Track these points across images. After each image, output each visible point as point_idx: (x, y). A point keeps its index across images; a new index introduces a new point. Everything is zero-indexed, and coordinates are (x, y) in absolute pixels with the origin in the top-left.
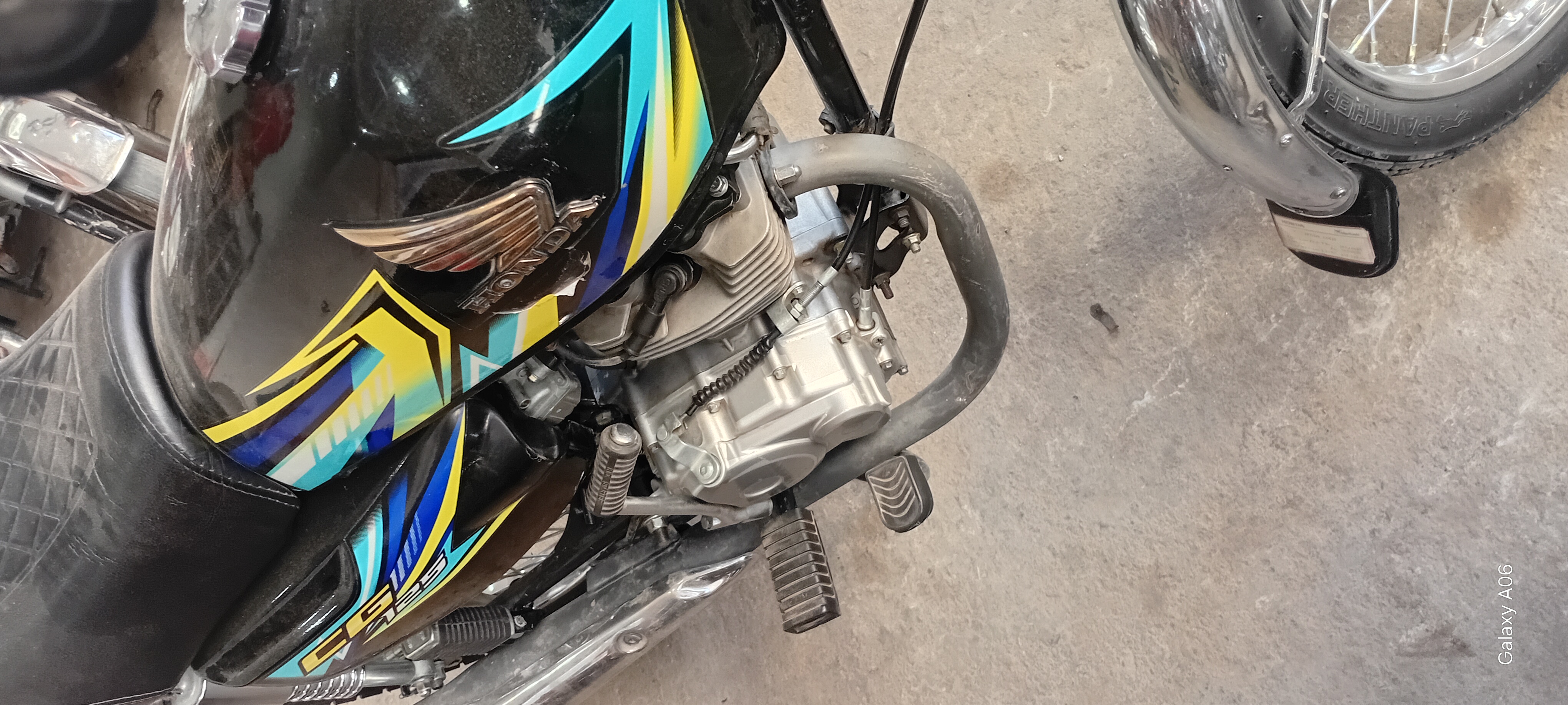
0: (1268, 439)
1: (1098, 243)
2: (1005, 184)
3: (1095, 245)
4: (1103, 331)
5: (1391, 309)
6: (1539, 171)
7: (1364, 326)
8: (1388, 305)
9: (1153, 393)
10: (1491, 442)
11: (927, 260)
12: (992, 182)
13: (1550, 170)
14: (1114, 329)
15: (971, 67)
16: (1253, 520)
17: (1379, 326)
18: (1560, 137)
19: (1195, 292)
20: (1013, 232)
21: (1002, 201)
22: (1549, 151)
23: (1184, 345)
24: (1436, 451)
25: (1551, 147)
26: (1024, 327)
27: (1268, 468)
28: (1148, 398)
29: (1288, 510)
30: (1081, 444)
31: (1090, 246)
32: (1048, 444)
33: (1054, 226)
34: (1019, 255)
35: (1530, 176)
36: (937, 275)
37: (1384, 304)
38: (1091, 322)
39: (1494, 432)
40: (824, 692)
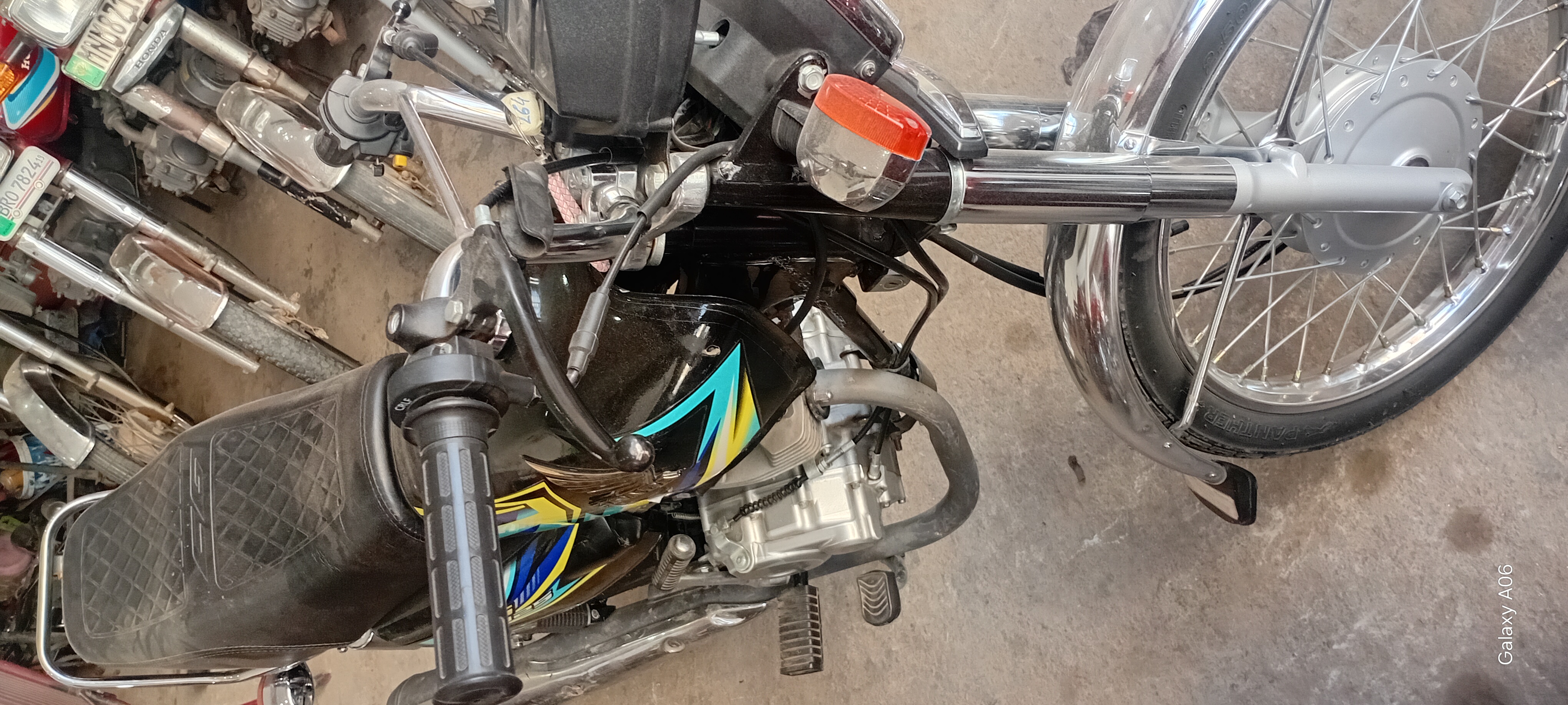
0: (1174, 596)
1: (1084, 408)
2: (1026, 340)
3: (1082, 410)
4: (1074, 478)
5: (1282, 524)
6: (1411, 451)
7: (1260, 531)
8: (1280, 520)
9: (1100, 537)
10: (1329, 644)
11: (955, 383)
12: (1016, 336)
13: (1418, 453)
14: (1082, 480)
15: (1018, 238)
16: (1151, 653)
17: (1270, 534)
18: (1431, 430)
19: (1147, 468)
20: (1024, 380)
21: (1021, 353)
22: (1421, 438)
23: (1130, 506)
24: (1290, 639)
25: (1423, 436)
26: (1017, 457)
27: (1170, 617)
28: (1096, 539)
29: (1177, 653)
30: (1041, 560)
31: (1078, 409)
32: (1017, 553)
33: (1055, 385)
34: (1025, 400)
35: (1403, 453)
36: (960, 397)
37: (1278, 518)
38: (1067, 469)
39: (1334, 637)
40: (817, 695)
